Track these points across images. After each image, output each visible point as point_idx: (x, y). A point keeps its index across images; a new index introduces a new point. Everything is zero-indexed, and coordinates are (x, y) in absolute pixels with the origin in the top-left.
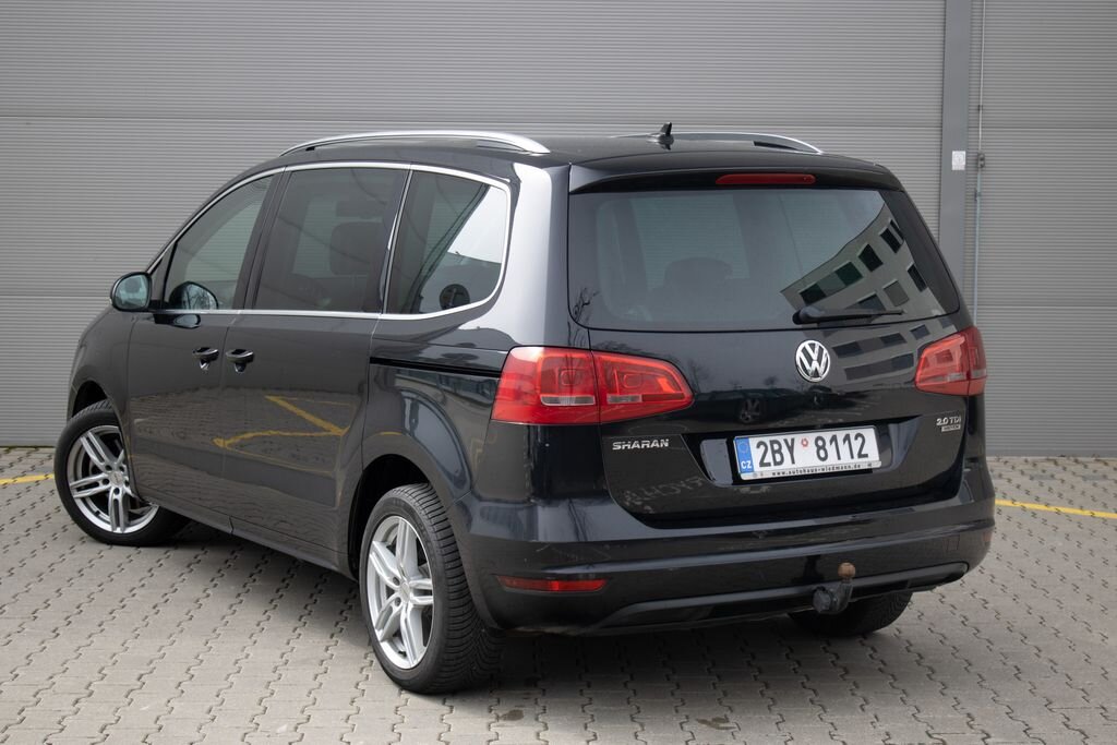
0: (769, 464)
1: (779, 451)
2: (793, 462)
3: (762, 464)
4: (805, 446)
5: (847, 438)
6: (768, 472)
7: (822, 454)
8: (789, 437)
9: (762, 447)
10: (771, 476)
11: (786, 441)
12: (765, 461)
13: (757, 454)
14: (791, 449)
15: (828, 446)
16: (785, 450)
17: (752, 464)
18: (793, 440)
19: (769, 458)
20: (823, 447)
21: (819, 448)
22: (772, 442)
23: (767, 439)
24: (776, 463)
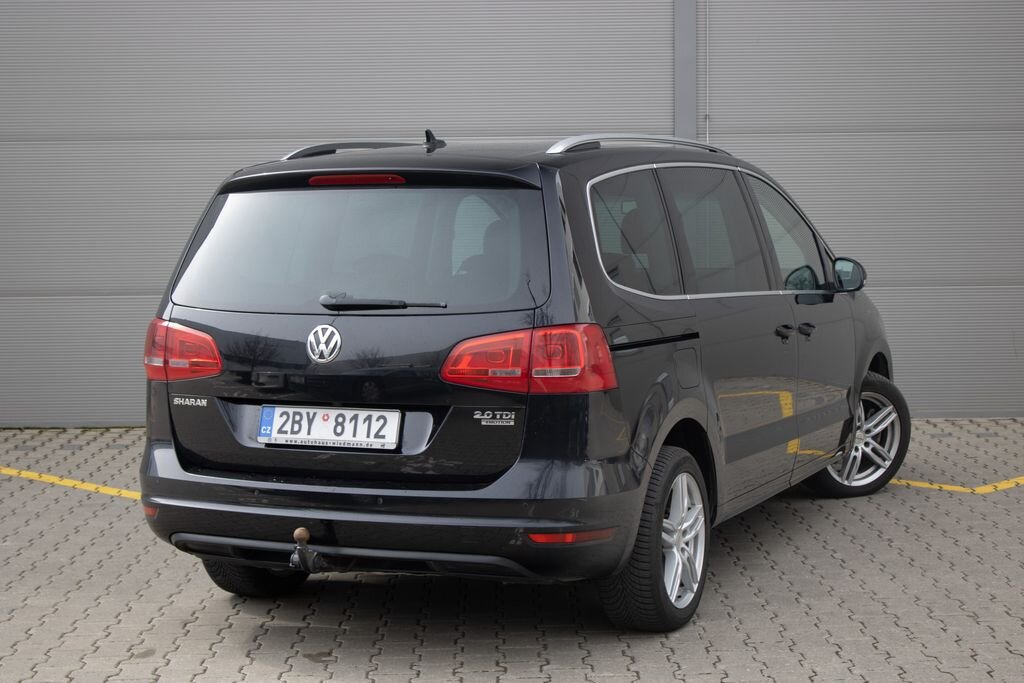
0: (286, 432)
1: (299, 422)
2: (309, 433)
3: (280, 431)
4: (325, 420)
5: (369, 418)
6: (281, 439)
7: (339, 429)
8: (312, 411)
9: (285, 417)
10: (284, 443)
11: (308, 414)
12: (284, 429)
13: (278, 421)
14: (310, 422)
15: (347, 424)
16: (305, 423)
17: (271, 431)
18: (315, 414)
19: (288, 427)
20: (342, 424)
21: (338, 424)
22: (295, 414)
23: (291, 410)
24: (293, 432)
